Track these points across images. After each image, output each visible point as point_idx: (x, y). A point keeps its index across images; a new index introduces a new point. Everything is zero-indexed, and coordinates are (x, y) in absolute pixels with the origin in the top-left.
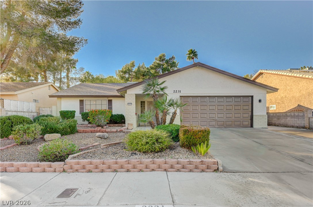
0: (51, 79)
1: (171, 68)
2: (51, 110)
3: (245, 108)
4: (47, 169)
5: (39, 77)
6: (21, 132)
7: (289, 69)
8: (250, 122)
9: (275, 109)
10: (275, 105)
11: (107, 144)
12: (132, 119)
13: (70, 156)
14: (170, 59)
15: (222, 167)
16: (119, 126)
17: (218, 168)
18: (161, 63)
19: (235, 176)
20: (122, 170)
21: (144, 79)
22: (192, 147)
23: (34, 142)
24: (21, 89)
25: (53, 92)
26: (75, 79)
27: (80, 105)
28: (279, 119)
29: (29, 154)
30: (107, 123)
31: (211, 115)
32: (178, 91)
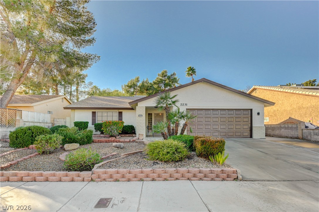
0: (61, 92)
1: (172, 83)
2: (65, 121)
3: (245, 120)
4: (76, 178)
5: (51, 90)
6: (44, 142)
7: (279, 86)
8: (249, 133)
9: (268, 121)
10: (268, 118)
11: (127, 153)
12: (142, 130)
13: (96, 166)
14: (171, 75)
15: (241, 175)
16: (130, 136)
17: (237, 177)
18: (163, 78)
19: (255, 184)
20: (148, 179)
21: (147, 93)
22: (210, 157)
23: (55, 152)
24: (38, 101)
25: (66, 104)
26: (85, 93)
27: (93, 117)
28: (273, 130)
29: (53, 163)
30: (120, 134)
31: (214, 127)
32: (184, 104)
